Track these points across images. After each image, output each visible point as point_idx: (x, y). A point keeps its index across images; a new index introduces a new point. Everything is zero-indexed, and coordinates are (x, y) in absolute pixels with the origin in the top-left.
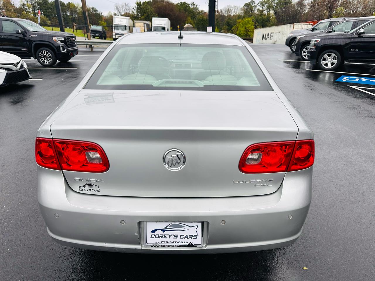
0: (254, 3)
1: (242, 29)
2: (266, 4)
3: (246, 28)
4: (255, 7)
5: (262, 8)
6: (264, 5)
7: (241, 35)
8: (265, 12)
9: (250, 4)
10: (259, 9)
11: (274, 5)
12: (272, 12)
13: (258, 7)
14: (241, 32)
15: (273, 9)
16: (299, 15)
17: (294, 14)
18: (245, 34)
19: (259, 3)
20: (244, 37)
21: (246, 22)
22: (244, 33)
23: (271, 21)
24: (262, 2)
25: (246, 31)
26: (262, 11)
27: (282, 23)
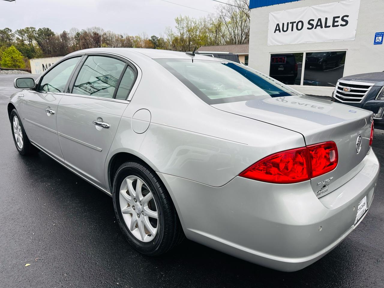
0: (11, 31)
1: (7, 59)
2: (25, 33)
3: (12, 58)
4: (13, 35)
5: (22, 37)
6: (24, 35)
7: (7, 65)
8: (27, 42)
9: (6, 32)
10: (18, 39)
11: (35, 35)
12: (34, 42)
13: (17, 36)
14: (7, 62)
15: (36, 40)
16: (67, 48)
17: (61, 47)
18: (12, 65)
19: (17, 31)
20: (12, 68)
21: (11, 51)
22: (11, 63)
23: (37, 52)
24: (20, 31)
25: (14, 61)
26: (22, 41)
27: (50, 55)
